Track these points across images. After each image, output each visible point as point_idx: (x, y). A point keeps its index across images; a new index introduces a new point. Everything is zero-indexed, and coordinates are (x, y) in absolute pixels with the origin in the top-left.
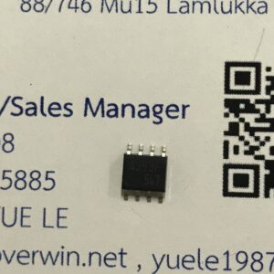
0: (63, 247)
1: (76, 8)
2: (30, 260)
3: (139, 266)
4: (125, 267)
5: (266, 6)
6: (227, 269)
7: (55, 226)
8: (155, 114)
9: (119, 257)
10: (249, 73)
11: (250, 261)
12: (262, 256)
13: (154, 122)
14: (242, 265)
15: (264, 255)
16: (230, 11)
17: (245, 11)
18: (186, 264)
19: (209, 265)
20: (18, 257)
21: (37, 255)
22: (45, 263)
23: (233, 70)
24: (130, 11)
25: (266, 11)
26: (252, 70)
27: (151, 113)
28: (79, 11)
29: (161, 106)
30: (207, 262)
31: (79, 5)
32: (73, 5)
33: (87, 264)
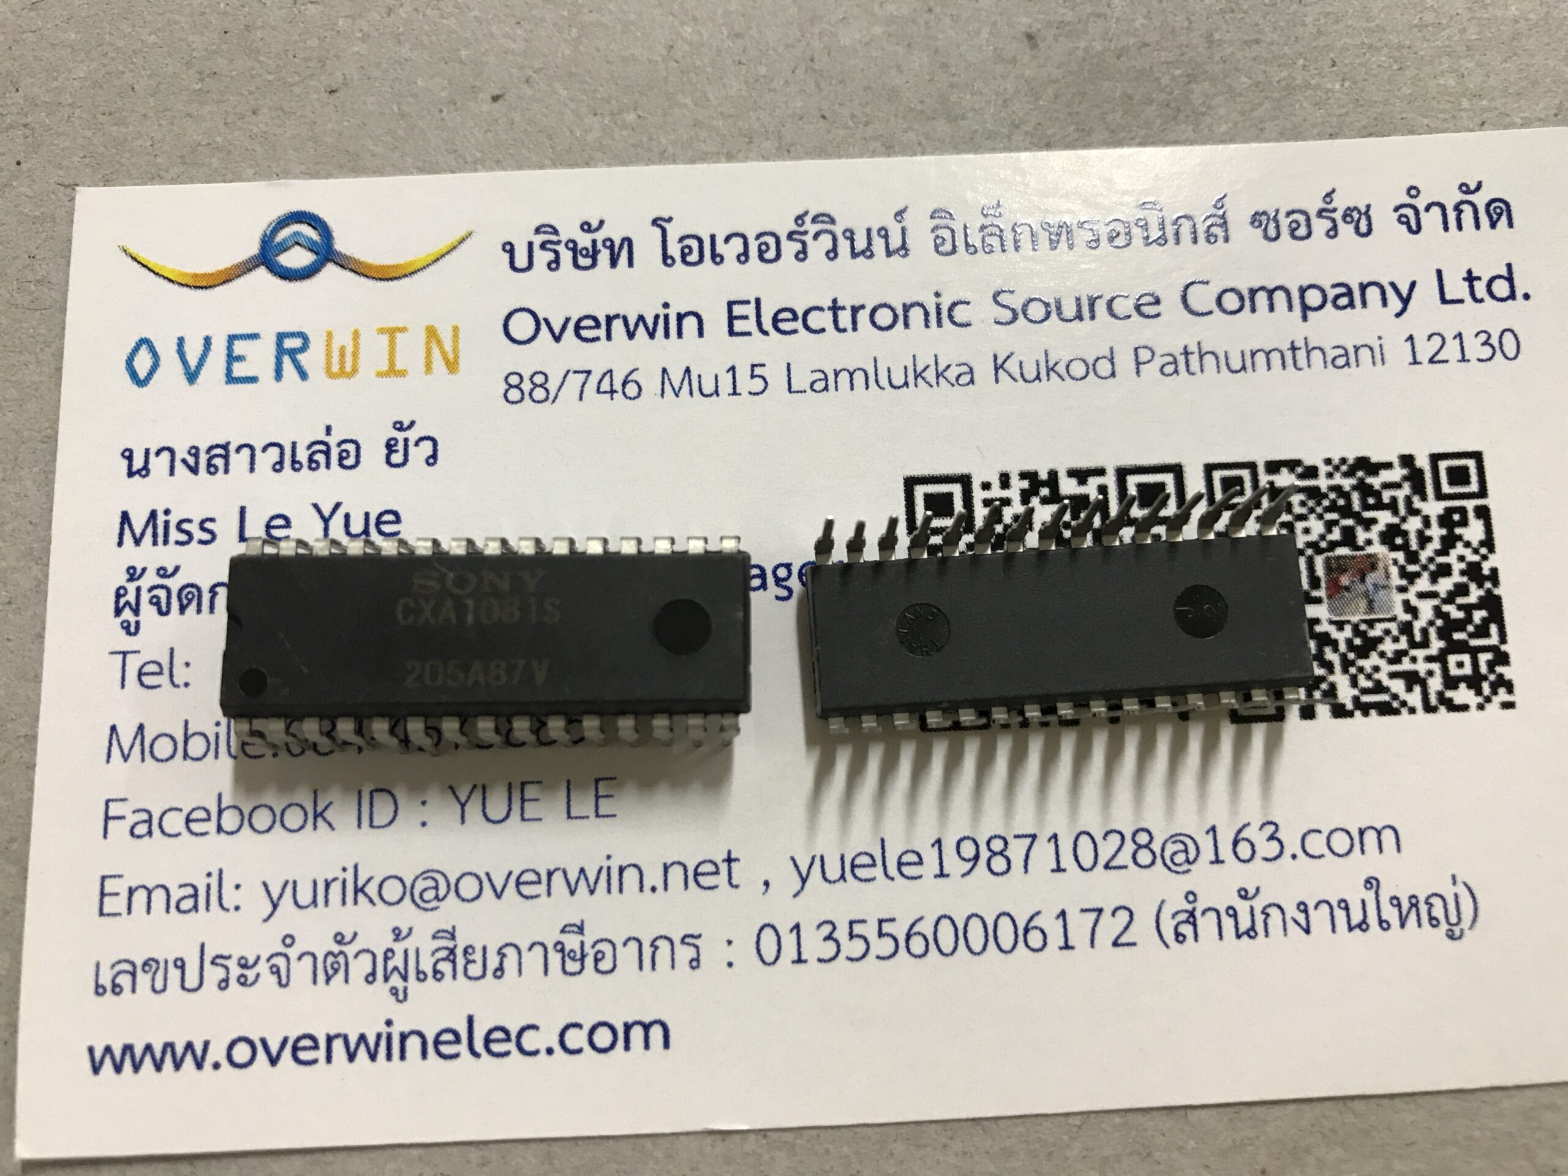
0: (609, 857)
1: (612, 392)
2: (542, 889)
3: (767, 884)
4: (737, 887)
5: (971, 371)
6: (942, 875)
7: (592, 814)
8: (778, 581)
9: (724, 867)
10: (950, 496)
11: (985, 854)
12: (1006, 843)
13: (778, 598)
14: (969, 865)
15: (1010, 839)
16: (906, 384)
17: (933, 381)
18: (859, 872)
19: (905, 869)
20: (518, 883)
21: (558, 878)
22: (572, 893)
23: (920, 491)
24: (717, 392)
25: (972, 381)
26: (956, 489)
27: (770, 580)
28: (618, 396)
29: (788, 566)
30: (900, 864)
31: (618, 386)
32: (605, 386)
33: (660, 886)
